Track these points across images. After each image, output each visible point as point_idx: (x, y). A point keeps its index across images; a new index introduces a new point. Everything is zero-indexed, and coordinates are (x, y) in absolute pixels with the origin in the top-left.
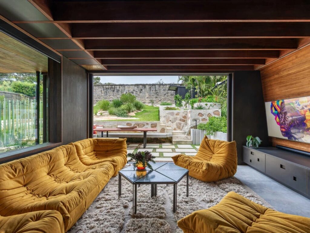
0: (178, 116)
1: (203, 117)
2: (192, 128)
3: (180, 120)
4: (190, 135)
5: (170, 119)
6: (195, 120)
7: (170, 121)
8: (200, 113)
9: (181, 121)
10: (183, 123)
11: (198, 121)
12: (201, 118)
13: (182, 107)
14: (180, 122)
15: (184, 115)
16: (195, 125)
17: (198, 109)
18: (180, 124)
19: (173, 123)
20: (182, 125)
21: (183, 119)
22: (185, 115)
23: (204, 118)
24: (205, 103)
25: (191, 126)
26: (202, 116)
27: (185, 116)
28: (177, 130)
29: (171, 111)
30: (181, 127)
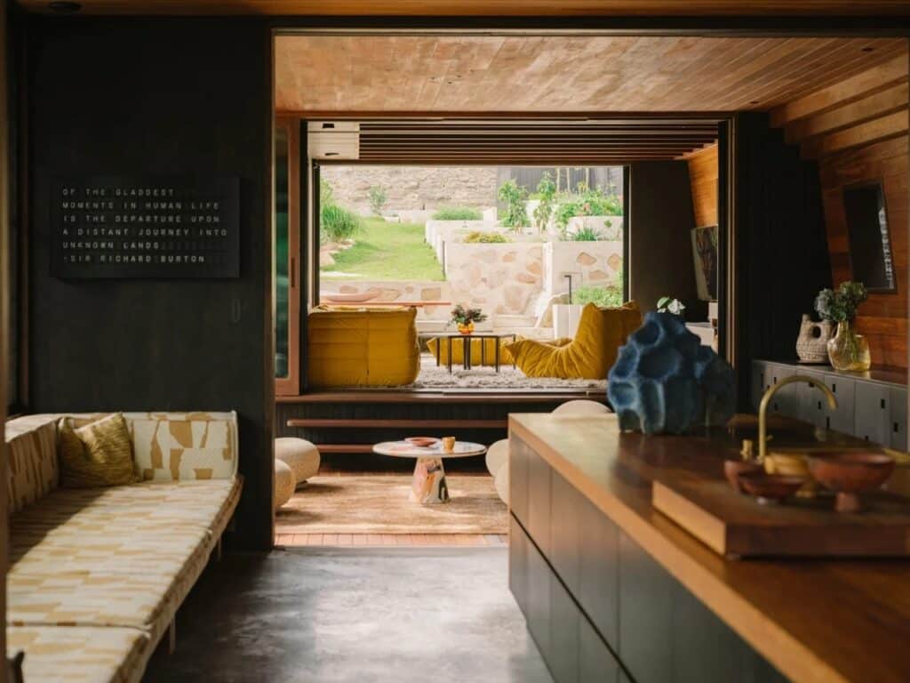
0: (510, 265)
1: (595, 267)
2: (556, 301)
3: (520, 278)
4: (552, 326)
5: (484, 276)
6: (566, 276)
7: (484, 280)
8: (583, 254)
9: (520, 280)
10: (528, 288)
11: (576, 279)
12: (586, 269)
13: (526, 230)
14: (517, 284)
15: (531, 260)
16: (568, 293)
17: (578, 239)
18: (519, 291)
19: (492, 287)
20: (525, 295)
21: (530, 273)
22: (535, 260)
23: (597, 271)
24: (606, 218)
25: (555, 296)
26: (589, 264)
27: (535, 264)
28: (508, 314)
29: (486, 247)
30: (523, 303)
